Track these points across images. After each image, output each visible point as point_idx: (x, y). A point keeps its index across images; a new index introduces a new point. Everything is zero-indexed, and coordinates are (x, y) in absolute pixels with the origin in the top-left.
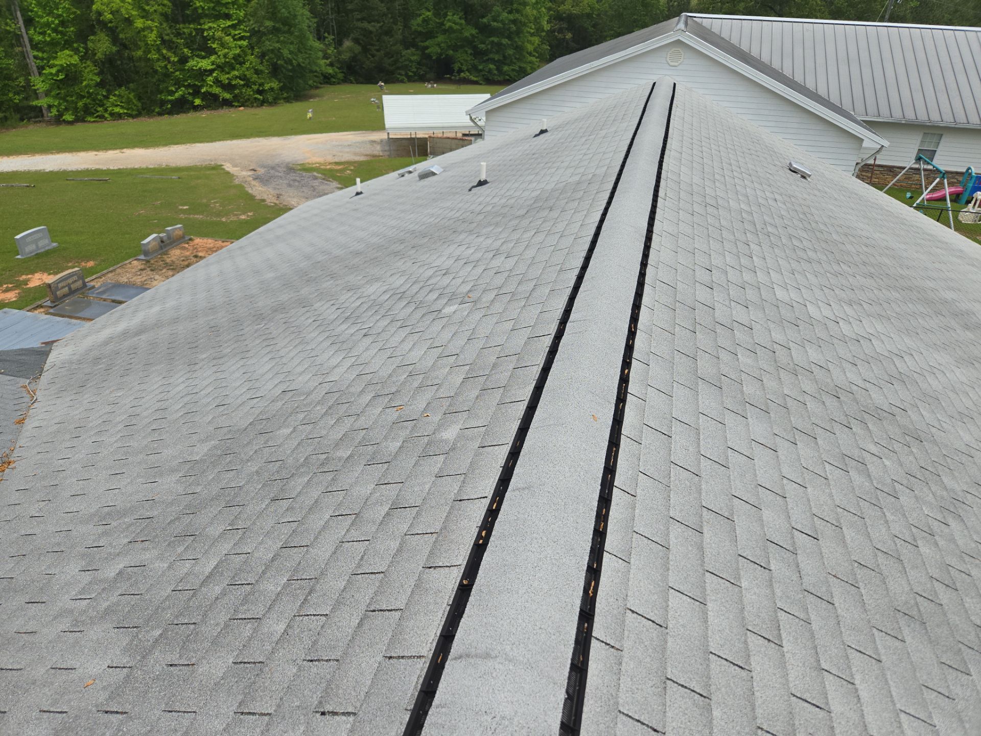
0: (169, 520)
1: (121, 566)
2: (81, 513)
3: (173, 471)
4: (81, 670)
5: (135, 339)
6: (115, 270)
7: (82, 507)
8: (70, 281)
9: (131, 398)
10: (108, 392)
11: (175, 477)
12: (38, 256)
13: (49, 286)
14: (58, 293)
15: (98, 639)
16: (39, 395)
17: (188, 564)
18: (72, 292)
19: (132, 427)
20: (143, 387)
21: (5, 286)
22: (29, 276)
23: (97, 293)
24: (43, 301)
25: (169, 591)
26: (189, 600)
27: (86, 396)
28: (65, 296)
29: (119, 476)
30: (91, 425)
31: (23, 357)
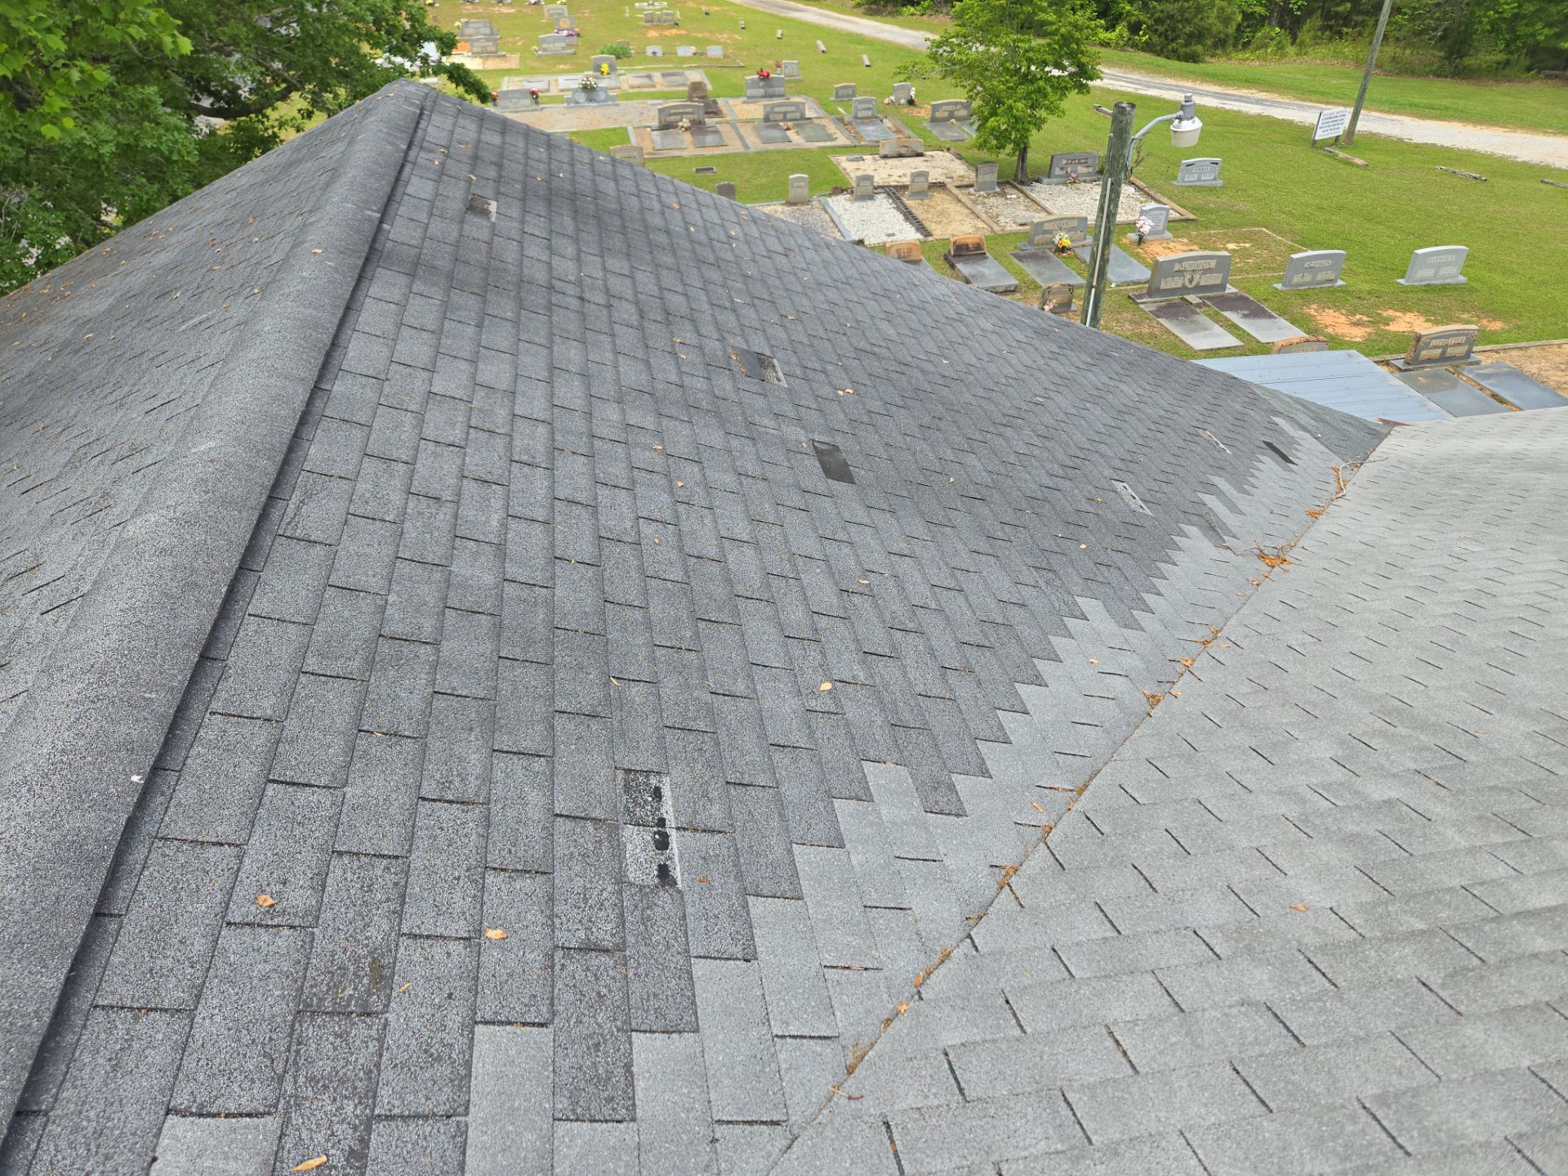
0: (1492, 784)
1: (1394, 795)
2: (1357, 684)
3: (1524, 713)
4: (1293, 883)
5: (1531, 475)
6: (1528, 348)
7: (1360, 677)
8: (1452, 341)
9: (1492, 564)
10: (1454, 535)
11: (1525, 726)
12: (1428, 288)
13: (1419, 338)
14: (1423, 353)
15: (1328, 863)
16: (1349, 490)
17: (1502, 870)
18: (1443, 358)
19: (1477, 609)
20: (1518, 557)
21: (1358, 317)
22: (1398, 314)
23: (1478, 375)
24: (1395, 356)
25: (1456, 882)
26: (1485, 920)
27: (1418, 525)
28: (1430, 360)
29: (1431, 668)
30: (1412, 570)
31: (1350, 429)
